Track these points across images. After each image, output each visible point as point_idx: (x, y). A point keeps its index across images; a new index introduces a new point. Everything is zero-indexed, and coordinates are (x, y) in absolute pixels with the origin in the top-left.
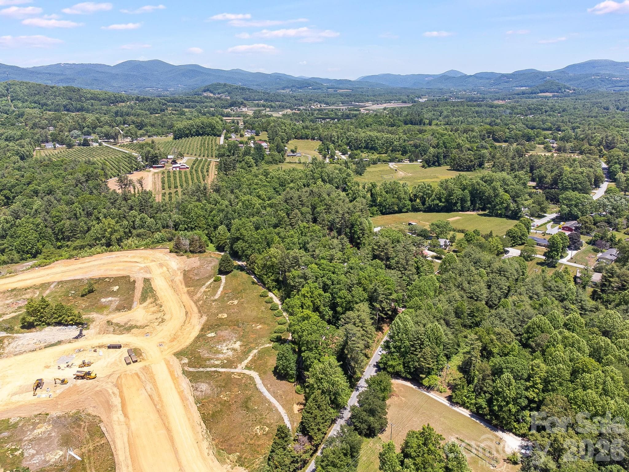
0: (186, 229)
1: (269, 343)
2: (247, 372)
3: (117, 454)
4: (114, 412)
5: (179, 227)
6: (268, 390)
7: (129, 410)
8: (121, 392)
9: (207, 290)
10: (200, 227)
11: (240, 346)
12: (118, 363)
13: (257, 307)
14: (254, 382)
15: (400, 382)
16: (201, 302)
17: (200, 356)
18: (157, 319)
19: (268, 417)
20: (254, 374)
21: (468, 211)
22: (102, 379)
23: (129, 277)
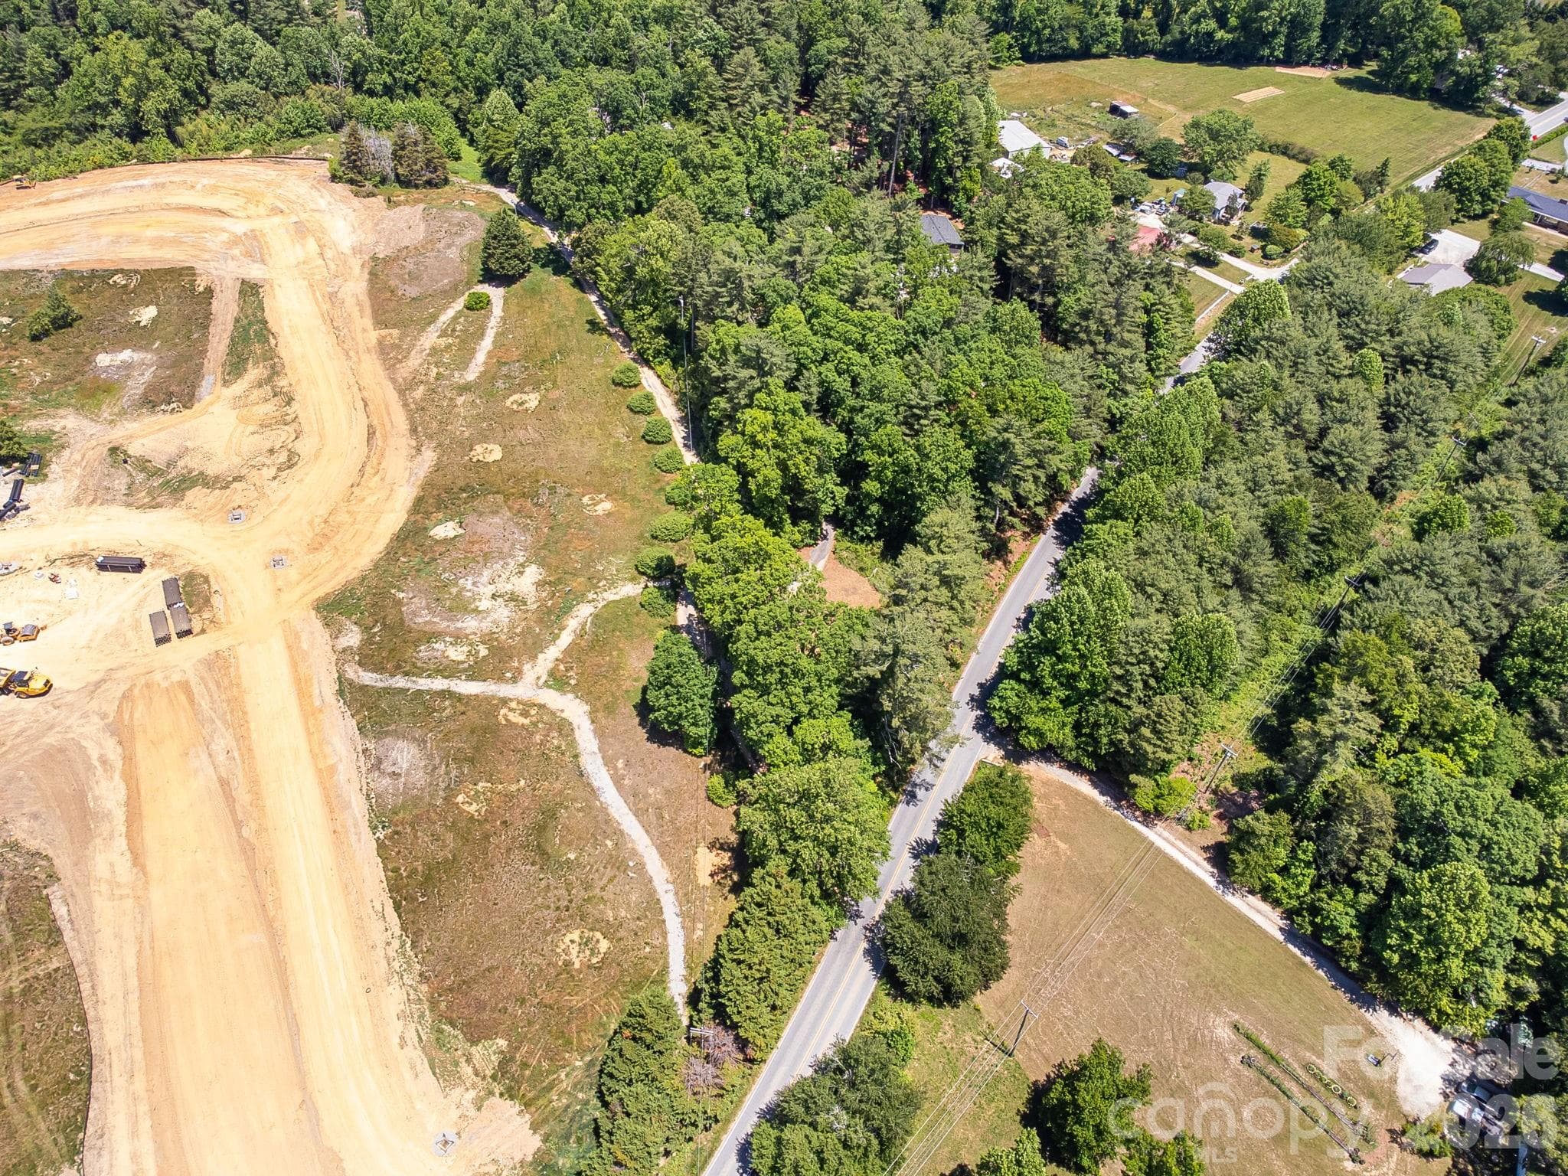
0: (388, 91)
1: (633, 579)
2: (552, 699)
3: (98, 1020)
4: (98, 841)
5: (364, 80)
6: (617, 781)
7: (150, 836)
8: (129, 759)
9: (443, 342)
10: (434, 85)
11: (540, 585)
12: (130, 634)
13: (602, 425)
14: (572, 744)
15: (1054, 773)
16: (419, 392)
17: (402, 620)
18: (271, 451)
19: (608, 895)
20: (573, 709)
21: (1306, 63)
22: (69, 698)
23: (191, 271)
